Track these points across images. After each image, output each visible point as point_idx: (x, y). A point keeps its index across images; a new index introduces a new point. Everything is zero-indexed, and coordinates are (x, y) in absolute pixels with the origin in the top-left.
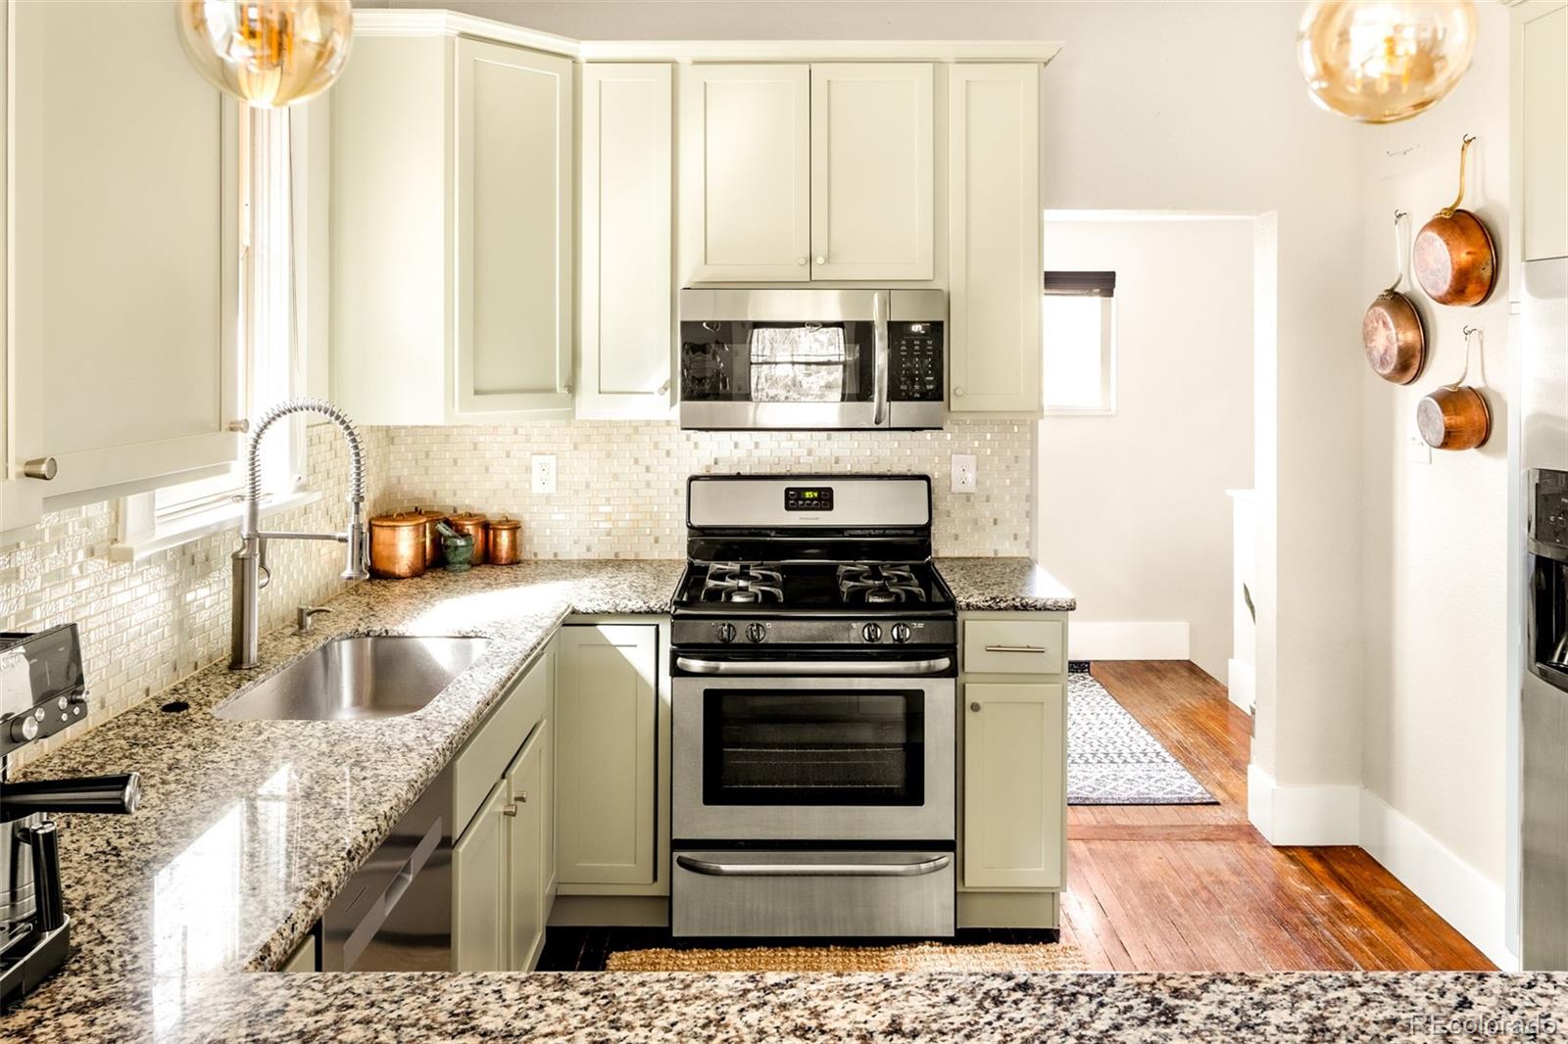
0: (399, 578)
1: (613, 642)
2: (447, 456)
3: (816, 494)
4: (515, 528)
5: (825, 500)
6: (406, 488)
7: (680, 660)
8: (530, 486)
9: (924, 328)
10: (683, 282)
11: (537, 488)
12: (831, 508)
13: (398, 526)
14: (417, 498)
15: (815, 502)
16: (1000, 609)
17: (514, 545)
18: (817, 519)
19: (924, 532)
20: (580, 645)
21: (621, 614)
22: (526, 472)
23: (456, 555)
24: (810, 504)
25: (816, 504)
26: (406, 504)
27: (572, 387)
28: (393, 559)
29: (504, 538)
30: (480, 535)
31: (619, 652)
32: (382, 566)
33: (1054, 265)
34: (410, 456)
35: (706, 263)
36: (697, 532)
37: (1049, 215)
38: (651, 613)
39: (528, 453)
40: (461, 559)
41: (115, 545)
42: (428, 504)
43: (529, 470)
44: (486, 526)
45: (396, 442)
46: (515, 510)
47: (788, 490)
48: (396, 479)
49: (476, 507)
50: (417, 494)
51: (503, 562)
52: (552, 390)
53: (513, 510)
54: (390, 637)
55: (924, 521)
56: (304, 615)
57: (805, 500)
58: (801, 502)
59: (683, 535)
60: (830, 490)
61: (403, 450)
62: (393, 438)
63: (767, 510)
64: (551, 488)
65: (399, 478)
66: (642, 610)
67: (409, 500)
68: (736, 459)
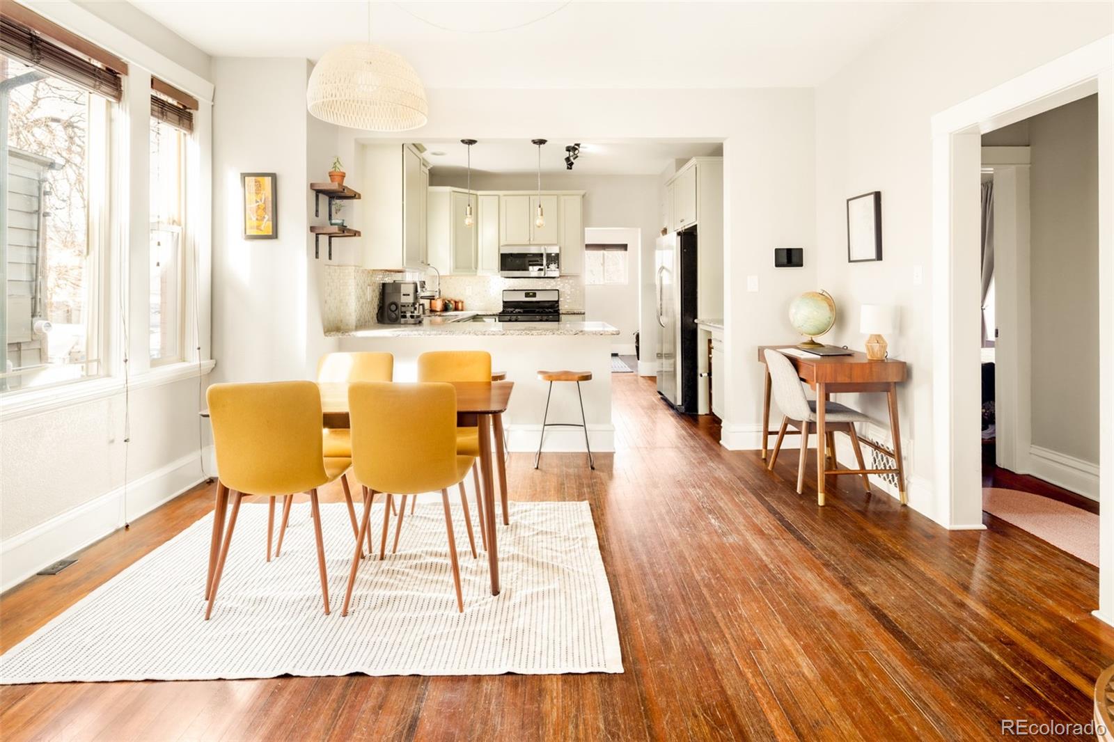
0: (437, 311)
3: (532, 294)
4: (462, 302)
5: (534, 295)
8: (466, 293)
9: (555, 255)
10: (502, 244)
12: (536, 297)
13: (437, 300)
14: (441, 294)
17: (462, 307)
18: (532, 299)
19: (557, 302)
21: (487, 315)
22: (465, 289)
24: (531, 296)
26: (439, 295)
27: (476, 268)
28: (436, 307)
29: (460, 305)
30: (454, 304)
32: (434, 309)
33: (587, 243)
35: (506, 239)
36: (505, 302)
37: (586, 229)
38: (494, 315)
39: (466, 285)
40: (451, 308)
42: (444, 296)
44: (456, 302)
47: (526, 293)
49: (454, 297)
51: (460, 310)
53: (462, 300)
55: (557, 299)
58: (529, 296)
59: (502, 304)
60: (535, 293)
63: (521, 297)
64: (470, 294)
68: (514, 285)
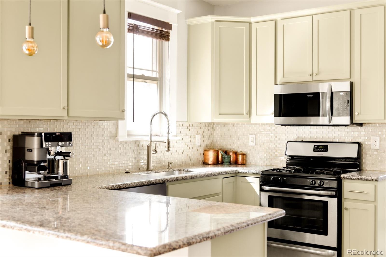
0: (209, 164)
1: (249, 182)
2: (229, 135)
3: (323, 147)
4: (244, 155)
5: (325, 149)
6: (219, 143)
7: (262, 187)
8: (249, 143)
9: (344, 94)
10: (278, 83)
11: (251, 144)
12: (327, 151)
13: (209, 151)
14: (222, 146)
15: (322, 150)
16: (354, 179)
17: (243, 159)
18: (322, 154)
20: (241, 182)
21: (250, 174)
22: (248, 140)
23: (225, 160)
24: (320, 150)
25: (323, 150)
26: (218, 147)
28: (208, 160)
29: (240, 157)
30: (234, 156)
31: (250, 184)
34: (220, 134)
35: (284, 77)
38: (257, 173)
39: (248, 134)
40: (226, 161)
41: (117, 138)
42: (224, 147)
43: (248, 139)
44: (236, 154)
45: (216, 130)
46: (245, 150)
47: (315, 146)
48: (216, 140)
49: (236, 149)
50: (222, 145)
51: (240, 164)
52: (243, 114)
53: (244, 150)
54: (188, 171)
56: (170, 164)
57: (319, 149)
58: (318, 149)
60: (327, 146)
61: (218, 133)
62: (215, 129)
64: (254, 144)
65: (217, 140)
66: (255, 173)
67: (219, 146)
68: (304, 137)
